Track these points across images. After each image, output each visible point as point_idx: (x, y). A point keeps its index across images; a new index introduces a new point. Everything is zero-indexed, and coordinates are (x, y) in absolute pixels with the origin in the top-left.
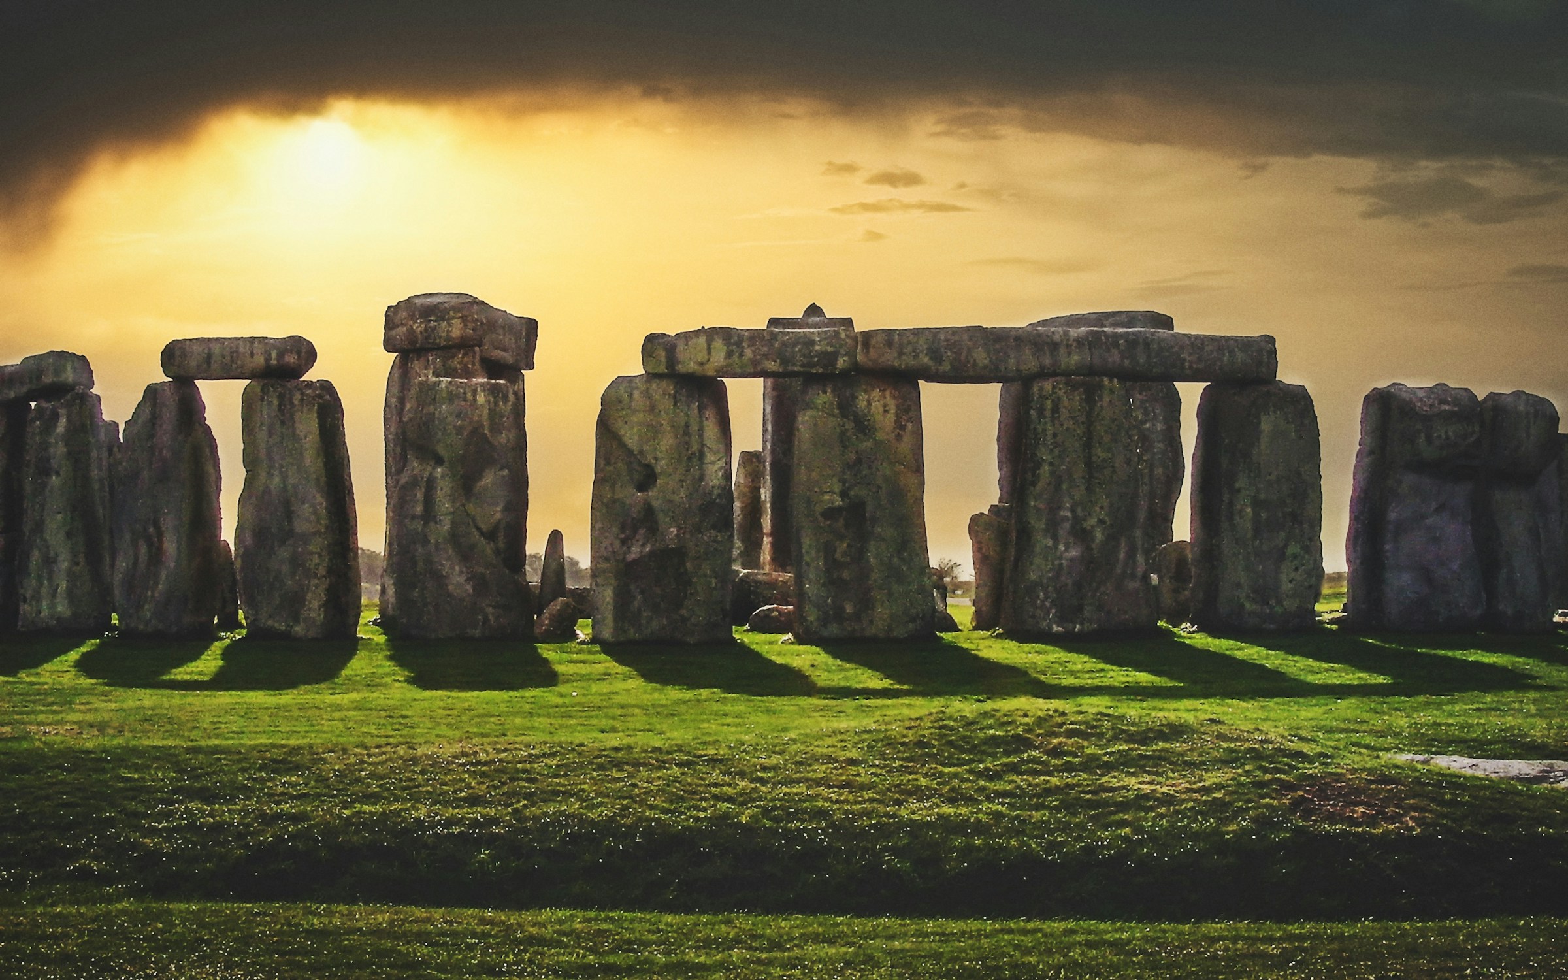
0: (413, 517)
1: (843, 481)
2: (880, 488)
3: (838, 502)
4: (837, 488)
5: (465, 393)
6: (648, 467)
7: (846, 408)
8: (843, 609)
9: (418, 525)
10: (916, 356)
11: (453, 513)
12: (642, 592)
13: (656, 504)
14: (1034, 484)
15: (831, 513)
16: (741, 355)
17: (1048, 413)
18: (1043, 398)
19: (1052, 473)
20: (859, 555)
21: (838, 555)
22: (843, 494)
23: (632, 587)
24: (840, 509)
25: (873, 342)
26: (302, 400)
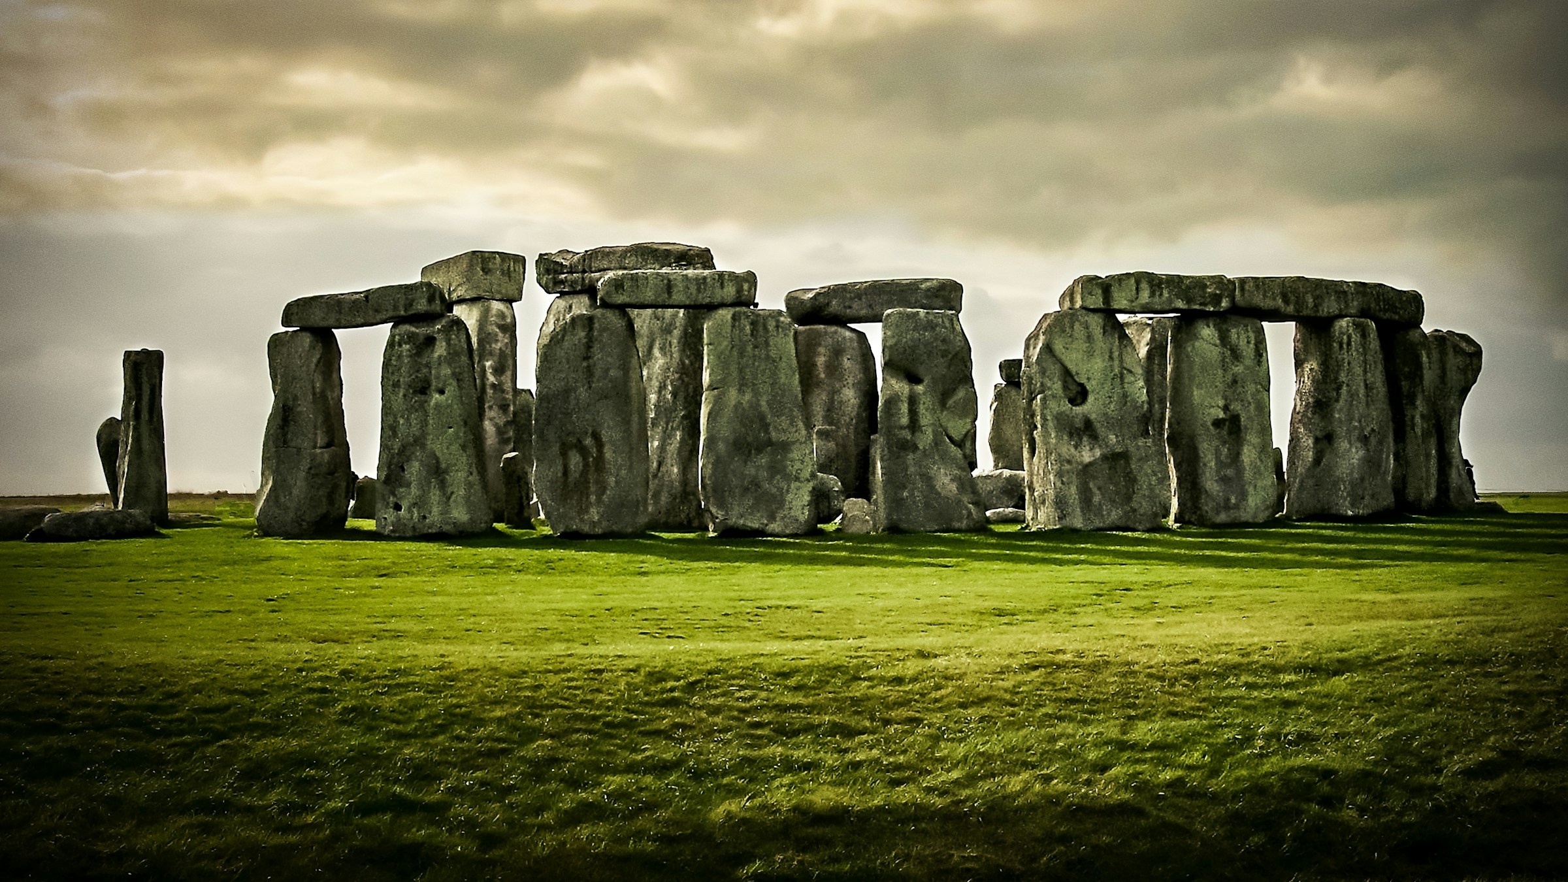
0: (902, 428)
1: (1225, 398)
2: (1250, 403)
3: (1221, 415)
4: (1221, 403)
5: (943, 322)
6: (1082, 385)
7: (1224, 338)
8: (1229, 499)
9: (907, 435)
10: (1274, 299)
11: (933, 424)
12: (1099, 489)
13: (1093, 416)
14: (1337, 401)
15: (1217, 423)
16: (1161, 295)
17: (1345, 346)
18: (1342, 333)
19: (1349, 392)
20: (1236, 457)
21: (1223, 458)
22: (1226, 408)
23: (1091, 485)
24: (1223, 420)
25: (1247, 287)
26: (777, 327)
